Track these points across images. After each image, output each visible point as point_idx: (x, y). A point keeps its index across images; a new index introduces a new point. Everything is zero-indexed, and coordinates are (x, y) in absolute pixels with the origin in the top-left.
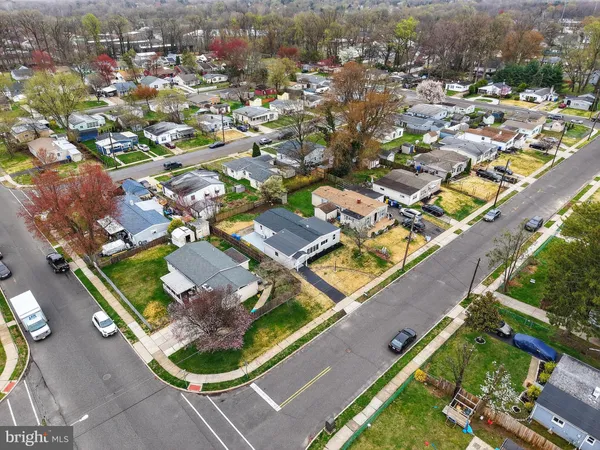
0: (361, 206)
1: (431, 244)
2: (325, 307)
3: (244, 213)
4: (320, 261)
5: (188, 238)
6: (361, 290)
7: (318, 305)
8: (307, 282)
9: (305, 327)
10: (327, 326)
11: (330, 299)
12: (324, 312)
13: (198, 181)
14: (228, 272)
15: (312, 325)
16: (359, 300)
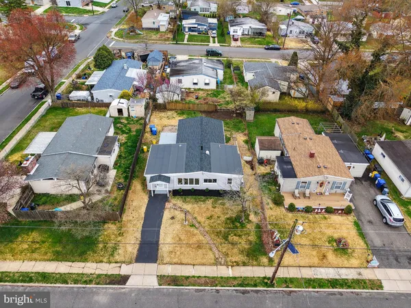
0: (309, 161)
1: (368, 274)
2: (117, 258)
3: (201, 112)
4: (188, 199)
5: (120, 111)
6: (183, 267)
7: (115, 249)
8: (143, 216)
9: (70, 264)
10: (86, 282)
11: (135, 252)
12: (110, 262)
13: (197, 67)
14: (75, 157)
15: (76, 268)
16: (162, 279)
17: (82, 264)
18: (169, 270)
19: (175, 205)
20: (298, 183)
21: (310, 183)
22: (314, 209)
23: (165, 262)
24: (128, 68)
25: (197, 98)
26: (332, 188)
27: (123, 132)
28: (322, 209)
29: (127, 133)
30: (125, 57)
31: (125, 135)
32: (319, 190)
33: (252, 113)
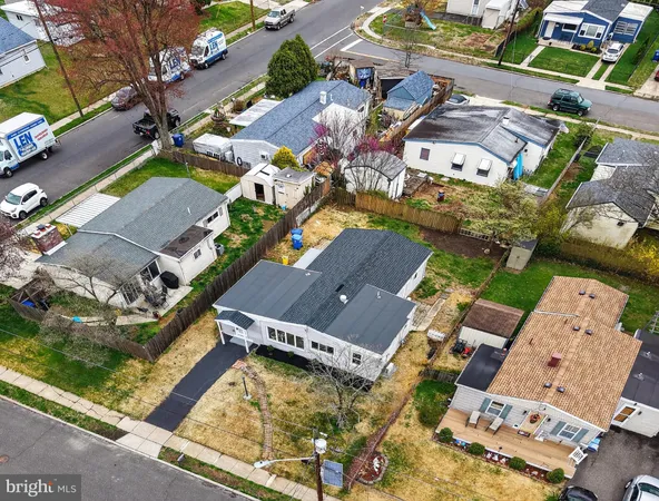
0: (540, 370)
2: (123, 406)
3: (422, 228)
4: (276, 366)
5: (259, 189)
6: (206, 450)
7: (126, 395)
8: (192, 366)
9: (62, 392)
10: (68, 419)
11: (152, 409)
12: (111, 408)
13: (479, 127)
14: (122, 245)
15: (66, 399)
16: (167, 453)
17: (75, 398)
18: (183, 446)
19: (249, 367)
20: (486, 401)
21: (509, 408)
22: (487, 452)
23: (185, 434)
24: (329, 103)
25: (441, 199)
26: (554, 432)
27: (246, 230)
28: (500, 457)
29: (249, 234)
30: (353, 78)
31: (245, 237)
32: (526, 426)
33: (526, 254)
